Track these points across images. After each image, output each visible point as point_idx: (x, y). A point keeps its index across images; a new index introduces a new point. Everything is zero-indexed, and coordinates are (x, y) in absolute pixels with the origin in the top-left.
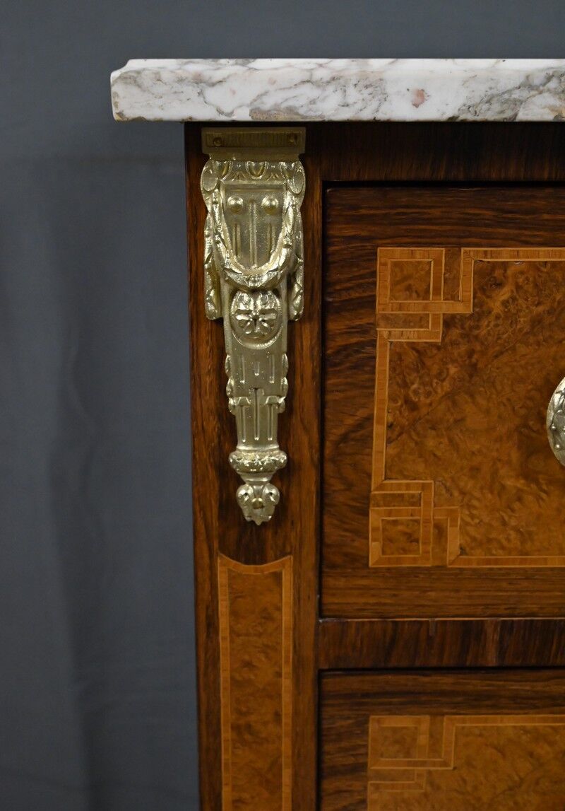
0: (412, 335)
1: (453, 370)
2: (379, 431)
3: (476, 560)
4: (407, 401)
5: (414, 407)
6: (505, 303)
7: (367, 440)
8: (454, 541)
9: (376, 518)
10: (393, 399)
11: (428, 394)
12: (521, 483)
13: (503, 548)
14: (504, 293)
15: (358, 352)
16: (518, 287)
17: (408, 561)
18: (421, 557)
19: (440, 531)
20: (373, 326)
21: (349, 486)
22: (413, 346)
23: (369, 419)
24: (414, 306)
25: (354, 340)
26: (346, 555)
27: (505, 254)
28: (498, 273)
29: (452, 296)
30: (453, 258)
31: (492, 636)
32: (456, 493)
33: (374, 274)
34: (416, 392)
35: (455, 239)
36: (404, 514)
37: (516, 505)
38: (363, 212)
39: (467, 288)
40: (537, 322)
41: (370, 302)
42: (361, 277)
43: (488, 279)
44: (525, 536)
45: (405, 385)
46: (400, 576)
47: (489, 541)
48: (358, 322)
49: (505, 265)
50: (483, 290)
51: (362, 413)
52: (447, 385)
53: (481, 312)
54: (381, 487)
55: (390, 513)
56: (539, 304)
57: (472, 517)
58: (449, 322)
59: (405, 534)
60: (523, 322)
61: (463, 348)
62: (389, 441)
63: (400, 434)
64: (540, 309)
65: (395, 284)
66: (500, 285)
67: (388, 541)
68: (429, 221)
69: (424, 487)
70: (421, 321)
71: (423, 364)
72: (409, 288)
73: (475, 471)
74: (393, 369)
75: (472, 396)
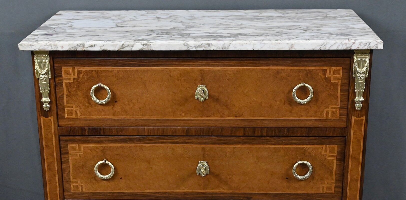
0: (68, 81)
1: (75, 86)
2: (65, 96)
3: (82, 117)
4: (69, 91)
5: (70, 92)
6: (82, 76)
7: (63, 97)
8: (79, 114)
9: (66, 110)
10: (66, 91)
11: (72, 90)
12: (88, 105)
13: (87, 115)
14: (82, 75)
15: (60, 83)
16: (84, 74)
17: (71, 117)
18: (74, 116)
19: (76, 112)
20: (62, 79)
21: (61, 105)
22: (69, 82)
23: (63, 94)
24: (68, 76)
25: (59, 82)
26: (61, 116)
27: (82, 69)
28: (81, 71)
29: (74, 75)
30: (73, 69)
31: (86, 130)
32: (78, 106)
33: (62, 71)
34: (70, 90)
35: (74, 66)
36: (70, 109)
37: (88, 108)
38: (59, 62)
39: (76, 74)
40: (88, 79)
41: (61, 76)
42: (60, 72)
43: (79, 72)
44: (90, 113)
45: (68, 89)
46: (71, 120)
47: (84, 114)
48: (60, 79)
50: (79, 74)
51: (62, 93)
52: (75, 89)
53: (79, 77)
54: (66, 105)
55: (68, 109)
56: (88, 76)
57: (81, 110)
58: (74, 79)
59: (71, 113)
60: (86, 79)
61: (77, 83)
62: (67, 98)
63: (68, 97)
64: (88, 77)
65: (65, 73)
66: (81, 73)
67: (68, 114)
68: (69, 63)
69: (73, 105)
70: (70, 79)
71: (71, 85)
72: (67, 74)
73: (81, 102)
74: (66, 86)
75: (79, 91)
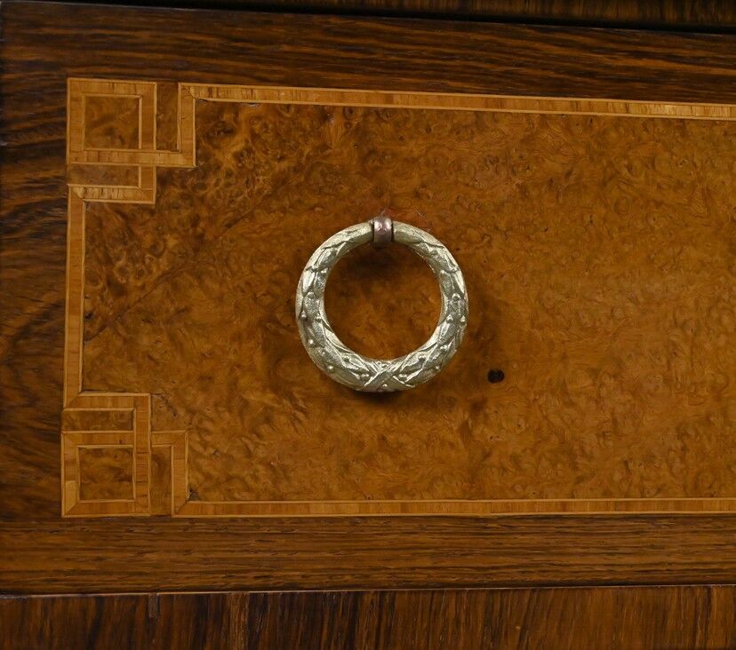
0: (117, 194)
1: (172, 242)
2: (73, 325)
3: (212, 507)
4: (110, 282)
5: (121, 291)
6: (238, 156)
7: (56, 335)
8: (181, 479)
9: (71, 446)
10: (91, 278)
11: (140, 274)
12: (269, 398)
13: (249, 489)
14: (238, 143)
15: (42, 214)
16: (254, 136)
17: (116, 508)
18: (135, 503)
19: (161, 463)
20: (64, 179)
21: (33, 400)
22: (117, 209)
23: (59, 306)
24: (118, 157)
25: (37, 198)
26: (28, 499)
27: (237, 94)
28: (227, 117)
29: (168, 145)
30: (167, 97)
31: (238, 617)
32: (181, 412)
33: (63, 111)
34: (122, 271)
35: (169, 78)
36: (109, 439)
37: (264, 429)
38: (47, 31)
39: (187, 134)
40: (281, 182)
41: (58, 149)
42: (46, 114)
43: (215, 124)
44: (278, 472)
45: (109, 261)
46: (106, 530)
47: (229, 479)
48: (42, 175)
49: (235, 107)
50: (208, 138)
51: (48, 298)
52: (164, 263)
53: (207, 166)
54: (76, 402)
55: (90, 439)
56: (282, 158)
57: (205, 445)
58: (166, 178)
59: (112, 469)
60: (263, 182)
61: (185, 214)
62: (87, 337)
63: (102, 328)
64: (284, 165)
65: (91, 125)
66: (230, 132)
67: (88, 481)
68: (136, 47)
69: (137, 402)
70: (127, 176)
71: (132, 234)
72: (110, 132)
73: (206, 380)
74: (91, 239)
75: (199, 278)
